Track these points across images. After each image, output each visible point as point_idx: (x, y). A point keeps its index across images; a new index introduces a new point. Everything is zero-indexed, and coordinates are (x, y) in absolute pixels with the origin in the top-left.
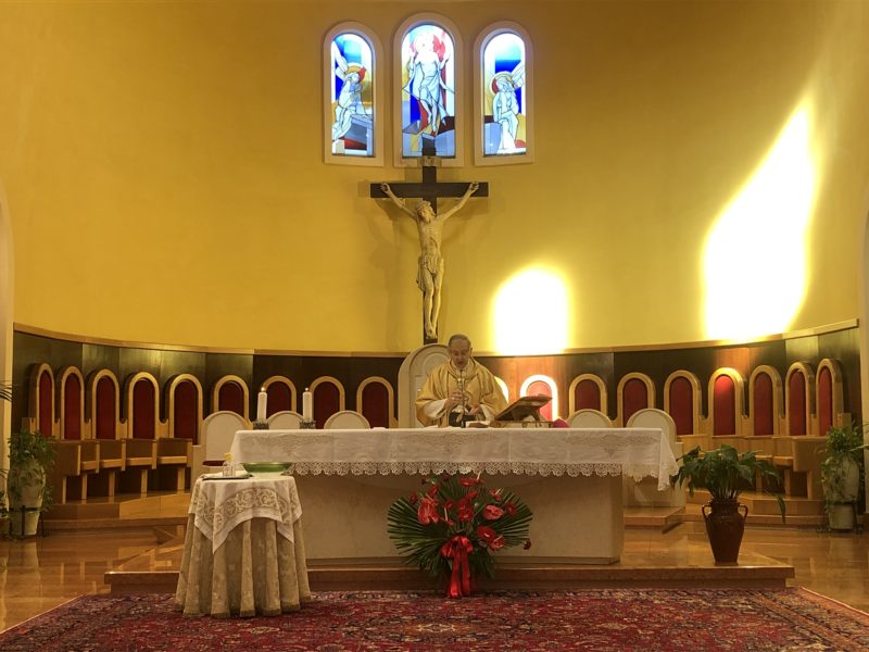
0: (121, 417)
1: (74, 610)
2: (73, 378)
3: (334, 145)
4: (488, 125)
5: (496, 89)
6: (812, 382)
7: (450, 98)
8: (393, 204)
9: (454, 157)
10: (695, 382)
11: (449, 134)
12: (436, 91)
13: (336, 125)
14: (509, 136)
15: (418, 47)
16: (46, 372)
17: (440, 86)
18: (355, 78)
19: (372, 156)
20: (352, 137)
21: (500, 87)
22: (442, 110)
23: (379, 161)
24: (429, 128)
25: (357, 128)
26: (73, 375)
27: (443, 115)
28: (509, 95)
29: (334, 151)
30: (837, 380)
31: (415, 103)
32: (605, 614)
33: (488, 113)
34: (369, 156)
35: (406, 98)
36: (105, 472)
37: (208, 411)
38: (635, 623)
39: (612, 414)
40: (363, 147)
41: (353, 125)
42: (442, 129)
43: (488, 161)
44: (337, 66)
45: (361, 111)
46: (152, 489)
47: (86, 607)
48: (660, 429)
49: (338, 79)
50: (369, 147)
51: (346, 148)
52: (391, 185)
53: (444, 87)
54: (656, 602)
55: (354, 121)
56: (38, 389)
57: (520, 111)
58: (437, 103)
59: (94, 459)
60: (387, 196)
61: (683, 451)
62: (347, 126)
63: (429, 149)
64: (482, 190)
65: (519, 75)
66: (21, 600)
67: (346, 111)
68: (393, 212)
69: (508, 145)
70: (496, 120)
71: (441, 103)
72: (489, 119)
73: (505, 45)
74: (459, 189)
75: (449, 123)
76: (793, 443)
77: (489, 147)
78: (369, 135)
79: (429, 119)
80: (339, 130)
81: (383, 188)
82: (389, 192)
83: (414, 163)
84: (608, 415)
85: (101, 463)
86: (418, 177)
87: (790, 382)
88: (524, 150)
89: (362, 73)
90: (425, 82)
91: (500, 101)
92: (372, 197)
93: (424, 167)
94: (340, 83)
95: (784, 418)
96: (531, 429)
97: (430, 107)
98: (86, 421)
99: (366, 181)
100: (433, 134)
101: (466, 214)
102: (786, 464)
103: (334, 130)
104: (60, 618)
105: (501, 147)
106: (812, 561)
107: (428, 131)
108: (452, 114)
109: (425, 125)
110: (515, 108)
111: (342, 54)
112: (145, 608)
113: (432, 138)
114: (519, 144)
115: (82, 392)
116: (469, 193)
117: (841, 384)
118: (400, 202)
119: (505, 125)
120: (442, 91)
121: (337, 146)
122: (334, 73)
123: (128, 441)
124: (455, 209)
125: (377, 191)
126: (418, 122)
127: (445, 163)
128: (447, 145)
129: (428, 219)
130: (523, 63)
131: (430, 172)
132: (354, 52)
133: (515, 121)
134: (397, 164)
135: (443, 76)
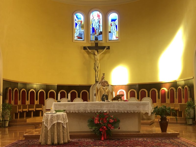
0: (27, 99)
1: (17, 143)
2: (16, 91)
3: (75, 38)
4: (110, 33)
5: (111, 25)
6: (183, 91)
7: (101, 27)
8: (88, 51)
9: (102, 41)
10: (157, 91)
11: (101, 35)
12: (98, 26)
13: (75, 34)
14: (114, 36)
15: (94, 16)
16: (10, 89)
17: (99, 25)
18: (80, 23)
19: (84, 40)
20: (79, 36)
21: (112, 25)
22: (99, 30)
23: (85, 41)
24: (97, 34)
25: (80, 34)
26: (16, 90)
27: (100, 31)
28: (114, 27)
29: (75, 39)
30: (189, 90)
31: (93, 28)
32: (137, 144)
33: (110, 31)
34: (83, 40)
35: (91, 27)
36: (23, 112)
37: (47, 98)
38: (144, 146)
39: (138, 98)
41: (79, 33)
42: (99, 34)
43: (110, 41)
44: (76, 20)
45: (81, 30)
46: (34, 116)
47: (19, 143)
48: (149, 102)
49: (76, 23)
50: (83, 38)
51: (78, 38)
52: (88, 47)
53: (100, 25)
54: (148, 141)
55: (80, 33)
56: (8, 93)
57: (117, 30)
58: (98, 28)
59: (21, 109)
60: (87, 49)
61: (154, 107)
62: (78, 34)
63: (96, 39)
64: (108, 48)
65: (117, 22)
66: (4, 141)
67: (78, 31)
68: (88, 53)
69: (114, 38)
70: (111, 32)
71: (99, 28)
72: (110, 32)
73: (113, 16)
74: (103, 48)
75: (101, 33)
76: (179, 105)
77: (110, 38)
78: (83, 36)
80: (76, 35)
81: (86, 48)
82: (88, 48)
83: (93, 42)
84: (137, 98)
85: (22, 110)
86: (94, 45)
87: (178, 91)
88: (118, 39)
89: (81, 22)
90: (95, 24)
91: (112, 28)
92: (84, 49)
93: (95, 43)
94: (76, 24)
95: (177, 99)
96: (120, 102)
97: (97, 29)
98: (19, 100)
99: (82, 46)
100: (97, 35)
101: (105, 53)
102: (177, 109)
103: (75, 35)
104: (13, 145)
105: (113, 38)
106: (183, 132)
107: (96, 35)
108: (101, 31)
109: (95, 33)
110: (116, 30)
111: (77, 17)
112: (32, 143)
113: (97, 36)
114: (117, 37)
115: (18, 94)
116: (106, 49)
117: (190, 91)
118: (90, 51)
119: (114, 33)
120: (99, 26)
121: (76, 38)
122: (75, 22)
123: (29, 105)
124: (102, 52)
125: (85, 48)
126: (94, 33)
127: (100, 42)
128: (101, 38)
129: (96, 54)
130: (117, 20)
131: (97, 44)
132: (80, 17)
133: (116, 32)
134: (89, 42)
135: (100, 22)
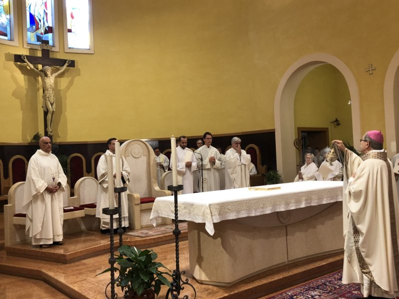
7: (50, 18)
9: (53, 46)
11: (50, 35)
17: (44, 11)
22: (46, 22)
23: (16, 43)
24: (40, 30)
34: (8, 40)
35: (28, 14)
40: (6, 35)
43: (71, 51)
45: (4, 15)
50: (9, 35)
58: (43, 19)
60: (24, 62)
70: (73, 31)
71: (45, 19)
74: (62, 62)
75: (49, 30)
79: (40, 26)
81: (22, 58)
82: (26, 60)
90: (37, 7)
92: (15, 61)
93: (42, 50)
97: (40, 21)
99: (9, 53)
107: (39, 32)
108: (51, 25)
109: (37, 28)
116: (66, 64)
118: (32, 66)
120: (46, 13)
124: (60, 72)
125: (18, 58)
126: (34, 27)
127: (52, 49)
129: (48, 75)
131: (46, 52)
134: (25, 46)
135: (46, 6)
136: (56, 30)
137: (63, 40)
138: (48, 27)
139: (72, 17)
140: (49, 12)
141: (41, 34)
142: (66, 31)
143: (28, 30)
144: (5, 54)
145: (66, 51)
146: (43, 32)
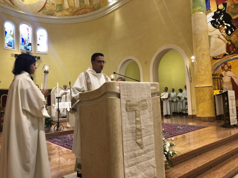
9: (31, 51)
11: (30, 46)
17: (28, 37)
19: (13, 49)
20: (9, 44)
23: (16, 50)
33: (38, 43)
40: (11, 46)
41: (9, 41)
43: (39, 53)
45: (11, 39)
64: (39, 58)
67: (9, 39)
77: (39, 50)
78: (13, 44)
83: (24, 51)
90: (25, 35)
92: (15, 57)
93: (27, 52)
99: (13, 53)
107: (25, 45)
109: (25, 44)
134: (20, 51)
135: (29, 35)
136: (33, 45)
137: (35, 48)
138: (30, 43)
139: (40, 39)
140: (30, 37)
141: (27, 46)
142: (37, 45)
143: (21, 44)
144: (11, 54)
145: (37, 53)
146: (27, 45)
